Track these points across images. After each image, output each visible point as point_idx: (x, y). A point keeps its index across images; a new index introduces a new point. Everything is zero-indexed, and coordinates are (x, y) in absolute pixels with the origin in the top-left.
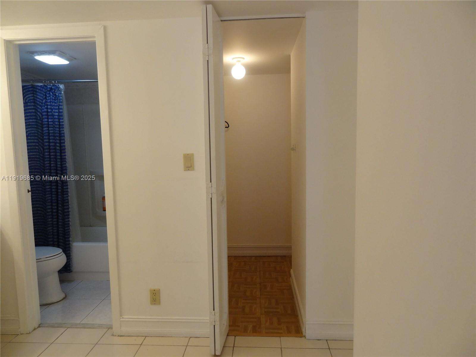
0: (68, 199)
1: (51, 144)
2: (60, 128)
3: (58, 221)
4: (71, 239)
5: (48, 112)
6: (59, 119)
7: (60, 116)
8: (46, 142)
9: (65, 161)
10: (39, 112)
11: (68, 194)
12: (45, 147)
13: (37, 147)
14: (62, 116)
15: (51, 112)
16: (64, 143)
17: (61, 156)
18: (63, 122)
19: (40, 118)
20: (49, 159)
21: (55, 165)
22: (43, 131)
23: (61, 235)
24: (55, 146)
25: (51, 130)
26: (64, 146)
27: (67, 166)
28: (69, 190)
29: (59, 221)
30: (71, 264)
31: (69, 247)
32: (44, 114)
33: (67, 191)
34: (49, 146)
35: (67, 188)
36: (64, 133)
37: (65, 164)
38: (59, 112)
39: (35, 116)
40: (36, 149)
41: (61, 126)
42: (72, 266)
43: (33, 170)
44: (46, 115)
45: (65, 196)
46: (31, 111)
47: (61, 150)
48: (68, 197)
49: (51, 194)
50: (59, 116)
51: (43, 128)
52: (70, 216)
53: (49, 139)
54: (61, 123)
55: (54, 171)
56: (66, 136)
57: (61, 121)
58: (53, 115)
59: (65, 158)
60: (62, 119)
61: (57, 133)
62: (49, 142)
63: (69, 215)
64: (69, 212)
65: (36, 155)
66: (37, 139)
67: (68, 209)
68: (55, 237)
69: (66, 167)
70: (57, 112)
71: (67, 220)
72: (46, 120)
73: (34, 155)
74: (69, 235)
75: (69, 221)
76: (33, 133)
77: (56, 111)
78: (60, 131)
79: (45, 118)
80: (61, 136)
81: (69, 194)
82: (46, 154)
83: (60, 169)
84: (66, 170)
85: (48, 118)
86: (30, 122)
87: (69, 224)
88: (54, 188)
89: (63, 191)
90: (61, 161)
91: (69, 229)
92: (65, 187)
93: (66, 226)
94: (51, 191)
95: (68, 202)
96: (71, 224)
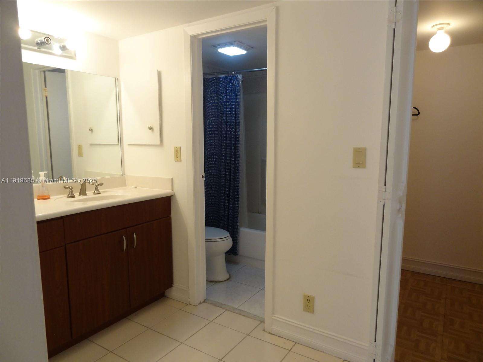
0: (238, 186)
1: (228, 133)
2: (236, 117)
3: (229, 206)
4: (238, 224)
5: (227, 102)
6: (236, 108)
7: (237, 106)
8: (224, 131)
9: (239, 149)
10: (220, 102)
12: (223, 136)
13: (217, 136)
14: (239, 105)
15: (230, 102)
16: (239, 131)
17: (235, 144)
18: (239, 111)
19: (221, 109)
20: (225, 147)
21: (230, 153)
22: (222, 120)
23: (231, 218)
24: (230, 134)
25: (229, 119)
26: (239, 135)
27: (240, 154)
28: (240, 177)
30: (237, 247)
31: (237, 232)
32: (224, 104)
33: (239, 178)
34: (226, 134)
35: (239, 175)
36: (239, 122)
37: (239, 152)
38: (236, 102)
39: (217, 106)
40: (215, 137)
41: (237, 116)
43: (213, 156)
44: (225, 105)
45: (236, 182)
46: (214, 101)
47: (235, 138)
48: (238, 183)
49: (225, 180)
50: (236, 105)
51: (222, 117)
52: (240, 202)
53: (226, 128)
54: (237, 113)
55: (229, 158)
56: (241, 125)
57: (237, 110)
58: (231, 105)
60: (239, 108)
61: (233, 122)
62: (226, 131)
63: (238, 201)
64: (238, 198)
65: (216, 142)
66: (218, 128)
67: (238, 195)
68: (226, 220)
69: (239, 154)
70: (234, 102)
71: (236, 205)
72: (225, 110)
73: (213, 142)
74: (237, 220)
75: (238, 207)
76: (214, 122)
77: (234, 101)
78: (236, 120)
79: (224, 108)
80: (237, 124)
81: (240, 181)
82: (223, 142)
83: (233, 156)
84: (239, 157)
85: (227, 108)
87: (238, 209)
88: (227, 175)
89: (235, 178)
90: (235, 149)
91: (238, 214)
92: (236, 174)
93: (236, 211)
94: (225, 177)
95: (238, 189)
96: (239, 210)
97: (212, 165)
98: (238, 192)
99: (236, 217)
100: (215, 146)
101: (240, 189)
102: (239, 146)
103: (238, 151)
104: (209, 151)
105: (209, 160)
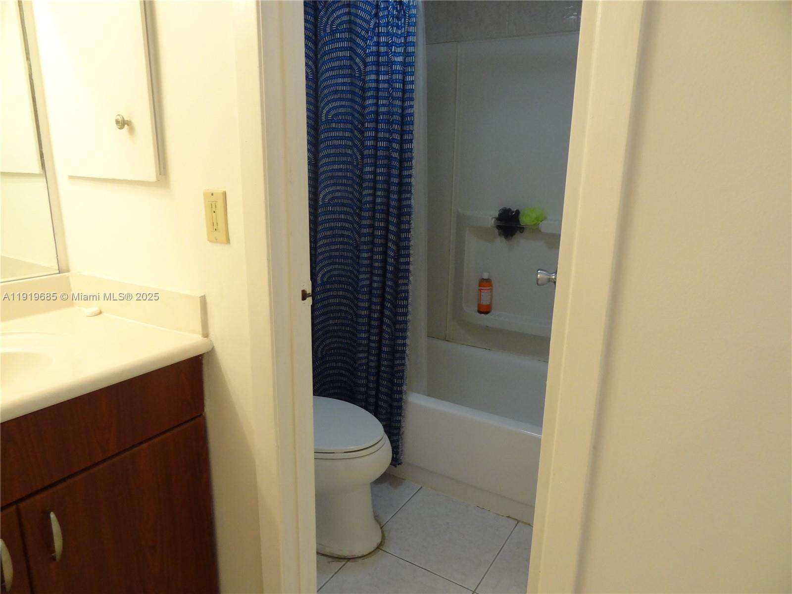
0: (407, 291)
1: (380, 144)
2: (403, 100)
3: (380, 341)
4: (404, 388)
5: (378, 54)
6: (404, 74)
7: (408, 64)
8: (369, 138)
9: (410, 192)
10: (358, 55)
11: (407, 278)
12: (366, 152)
13: (349, 152)
14: (412, 64)
15: (387, 53)
16: (411, 141)
17: (401, 176)
18: (412, 82)
19: (361, 74)
20: (371, 184)
21: (384, 200)
22: (364, 107)
23: (385, 375)
24: (387, 149)
25: (384, 105)
26: (411, 150)
27: (413, 205)
28: (411, 268)
29: (384, 342)
30: (400, 446)
31: (400, 407)
32: (370, 59)
33: (408, 271)
34: (376, 148)
35: (408, 263)
36: (412, 115)
37: (410, 199)
38: (406, 54)
39: (350, 67)
40: (346, 155)
41: (406, 94)
42: (402, 451)
43: (338, 208)
44: (373, 63)
45: (400, 282)
46: (341, 54)
47: (402, 161)
48: (407, 284)
49: (371, 273)
50: (404, 64)
51: (364, 99)
52: (408, 334)
53: (376, 130)
54: (408, 87)
55: (382, 216)
56: (416, 122)
57: (409, 78)
58: (391, 63)
59: (410, 184)
60: (412, 74)
61: (397, 114)
62: (376, 139)
63: (405, 330)
64: (406, 322)
65: (347, 170)
66: (352, 131)
67: (405, 314)
68: (372, 378)
69: (410, 206)
70: (399, 54)
71: (399, 342)
72: (373, 77)
73: (340, 170)
74: (402, 378)
75: (404, 345)
76: (342, 114)
77: (399, 50)
78: (403, 108)
79: (371, 72)
80: (405, 121)
81: (411, 278)
82: (368, 169)
83: (395, 211)
84: (409, 214)
85: (378, 73)
86: (337, 84)
87: (404, 352)
88: (377, 261)
89: (397, 270)
90: (400, 192)
91: (403, 365)
92: (402, 260)
93: (398, 355)
94: (371, 265)
95: (406, 298)
96: (407, 352)
97: (336, 232)
98: (406, 307)
99: (399, 371)
100: (345, 181)
101: (410, 300)
102: (410, 183)
103: (408, 196)
104: (329, 193)
105: (329, 217)
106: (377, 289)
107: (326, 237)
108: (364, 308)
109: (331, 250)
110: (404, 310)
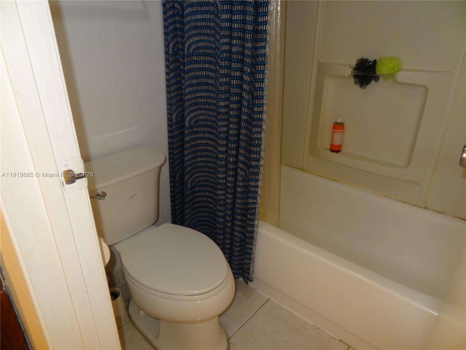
0: (260, 139)
3: (235, 182)
4: (256, 222)
9: (265, 40)
11: (260, 126)
17: (256, 23)
20: (227, 33)
21: (240, 49)
23: (239, 211)
27: (268, 54)
28: (264, 117)
29: (238, 183)
30: (251, 268)
31: (252, 238)
33: (261, 120)
35: (261, 113)
37: (264, 47)
42: (253, 271)
43: (202, 58)
45: (254, 130)
48: (260, 133)
49: (227, 120)
52: (260, 177)
55: (238, 65)
59: (265, 32)
63: (257, 174)
64: (258, 167)
68: (228, 212)
69: (264, 55)
71: (253, 184)
74: (254, 214)
75: (257, 187)
81: (264, 127)
83: (249, 60)
84: (264, 64)
87: (256, 192)
88: (233, 109)
89: (251, 119)
90: (255, 40)
91: (255, 203)
92: (256, 109)
93: (251, 195)
94: (227, 113)
95: (259, 146)
96: (259, 192)
97: (202, 80)
98: (259, 153)
99: (251, 209)
100: (208, 31)
101: (263, 147)
102: (266, 30)
103: (263, 44)
104: (193, 43)
105: (194, 66)
106: (233, 135)
107: (192, 85)
108: (222, 152)
109: (197, 98)
110: (257, 156)
